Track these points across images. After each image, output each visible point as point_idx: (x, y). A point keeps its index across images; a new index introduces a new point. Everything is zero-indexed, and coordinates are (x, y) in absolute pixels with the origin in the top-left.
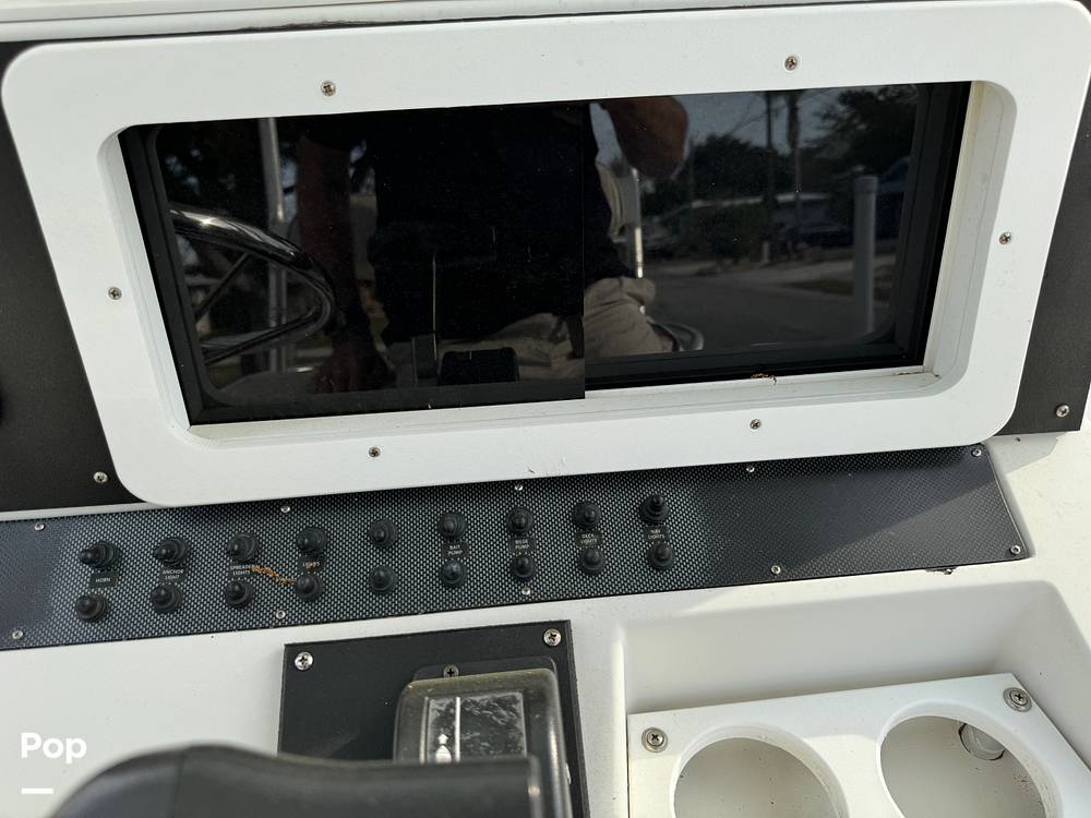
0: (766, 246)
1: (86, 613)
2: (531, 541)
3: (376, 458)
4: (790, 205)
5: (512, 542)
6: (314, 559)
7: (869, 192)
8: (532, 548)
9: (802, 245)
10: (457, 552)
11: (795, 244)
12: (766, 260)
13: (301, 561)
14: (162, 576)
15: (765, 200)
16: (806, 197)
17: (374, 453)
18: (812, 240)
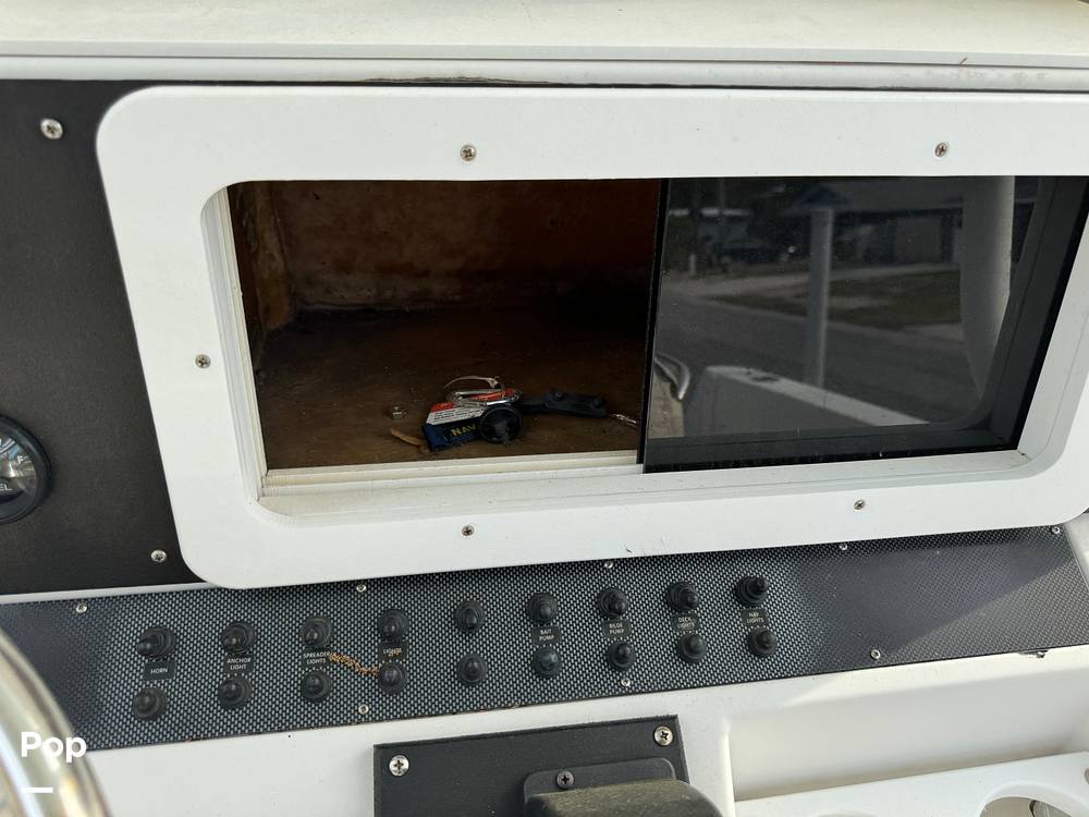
0: (693, 259)
1: (144, 711)
2: (626, 624)
3: (470, 537)
4: (712, 220)
5: (605, 625)
6: (396, 645)
7: (825, 224)
8: (627, 633)
9: (726, 259)
10: (548, 638)
11: (719, 257)
12: (692, 271)
13: (381, 647)
14: (227, 666)
15: (691, 214)
16: (729, 212)
17: (468, 532)
18: (735, 254)
